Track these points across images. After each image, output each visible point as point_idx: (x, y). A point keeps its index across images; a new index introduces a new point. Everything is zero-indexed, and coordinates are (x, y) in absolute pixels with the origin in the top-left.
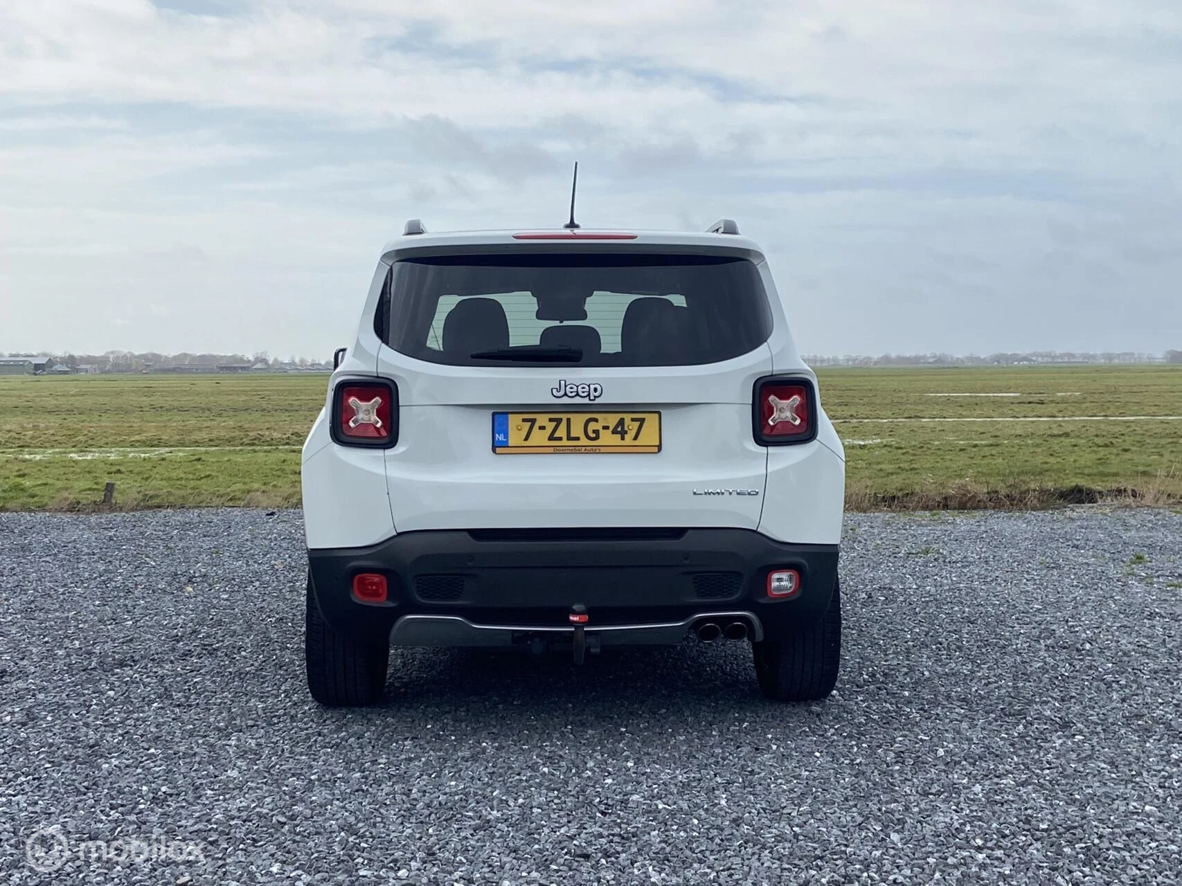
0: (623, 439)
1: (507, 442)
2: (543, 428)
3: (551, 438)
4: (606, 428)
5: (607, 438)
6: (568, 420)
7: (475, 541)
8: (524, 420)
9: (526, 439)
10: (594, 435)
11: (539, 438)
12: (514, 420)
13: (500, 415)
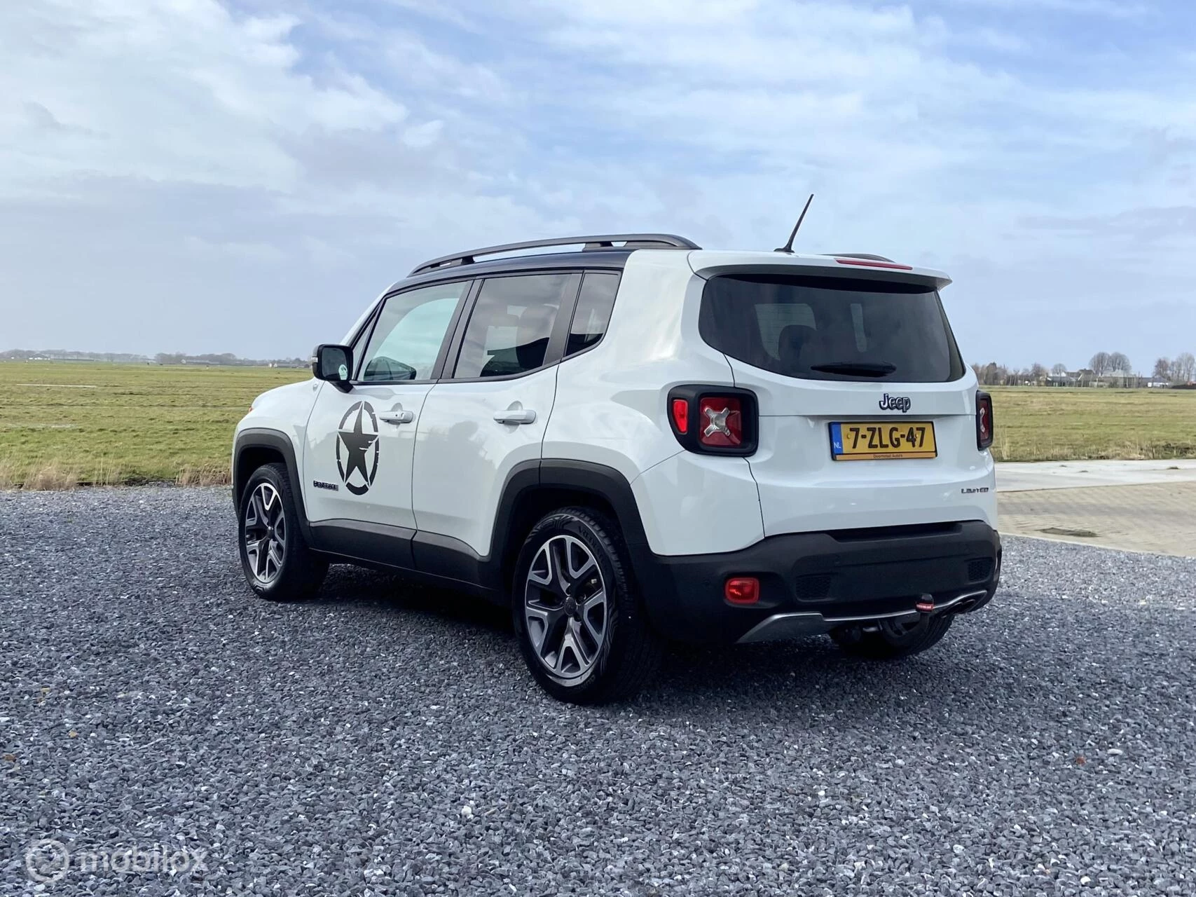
0: (914, 446)
1: (842, 449)
2: (864, 437)
3: (871, 446)
4: (903, 436)
5: (905, 446)
6: (880, 429)
7: (836, 541)
8: (851, 430)
9: (854, 447)
10: (896, 443)
11: (863, 445)
12: (845, 429)
13: (834, 425)
